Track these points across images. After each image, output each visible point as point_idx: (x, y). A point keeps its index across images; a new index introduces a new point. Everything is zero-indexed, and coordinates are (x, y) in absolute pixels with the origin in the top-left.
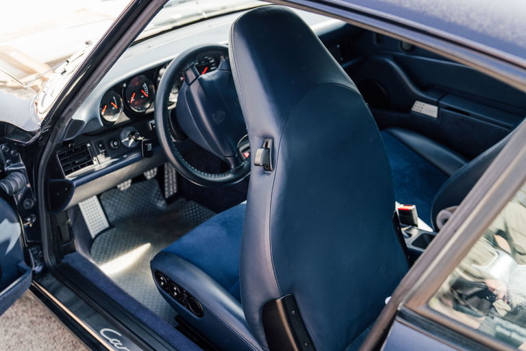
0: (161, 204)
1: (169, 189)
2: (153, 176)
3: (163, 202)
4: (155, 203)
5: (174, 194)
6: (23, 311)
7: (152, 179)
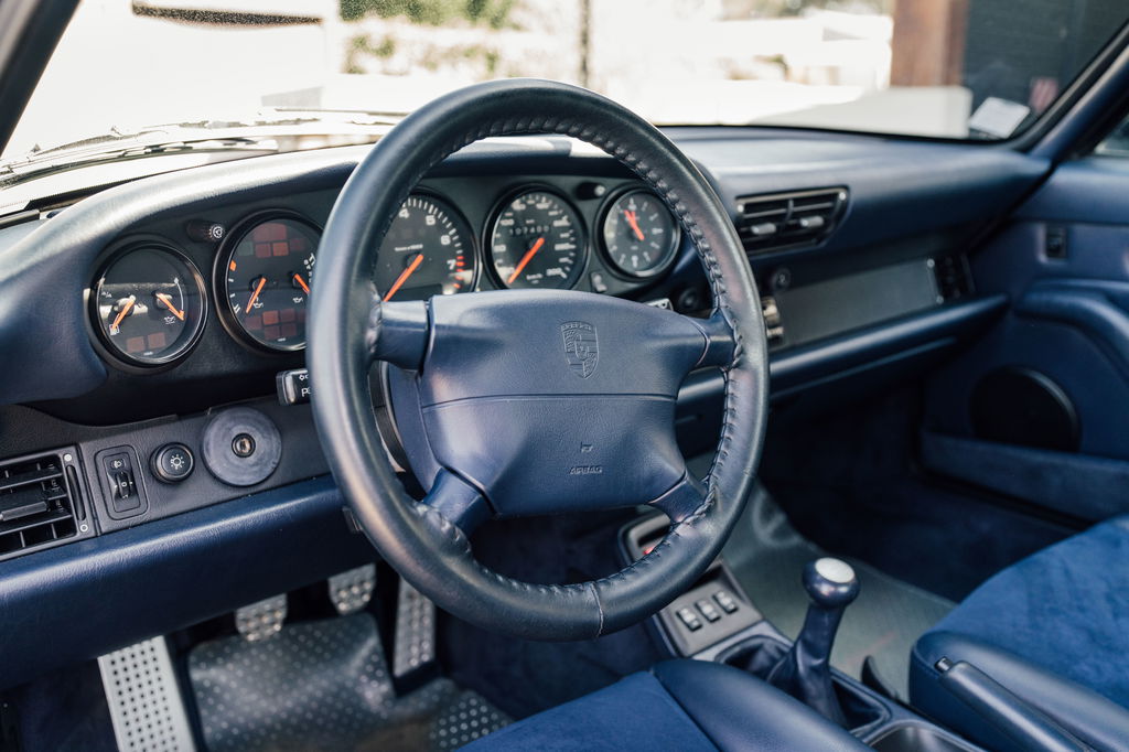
0: (374, 693)
1: (408, 647)
2: (358, 604)
3: (385, 687)
4: (359, 690)
5: (422, 666)
7: (354, 614)
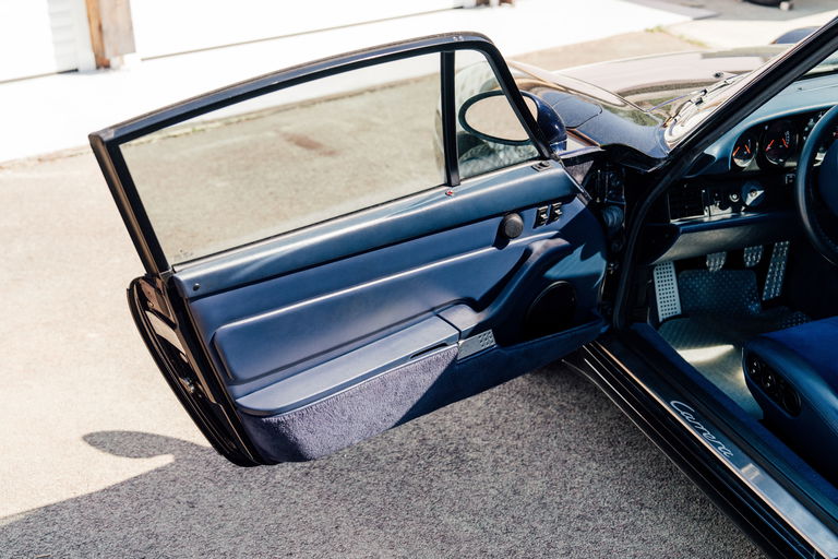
0: (754, 307)
1: (770, 289)
2: (754, 264)
3: (758, 305)
4: (745, 304)
5: (775, 297)
6: (552, 393)
7: (751, 268)
